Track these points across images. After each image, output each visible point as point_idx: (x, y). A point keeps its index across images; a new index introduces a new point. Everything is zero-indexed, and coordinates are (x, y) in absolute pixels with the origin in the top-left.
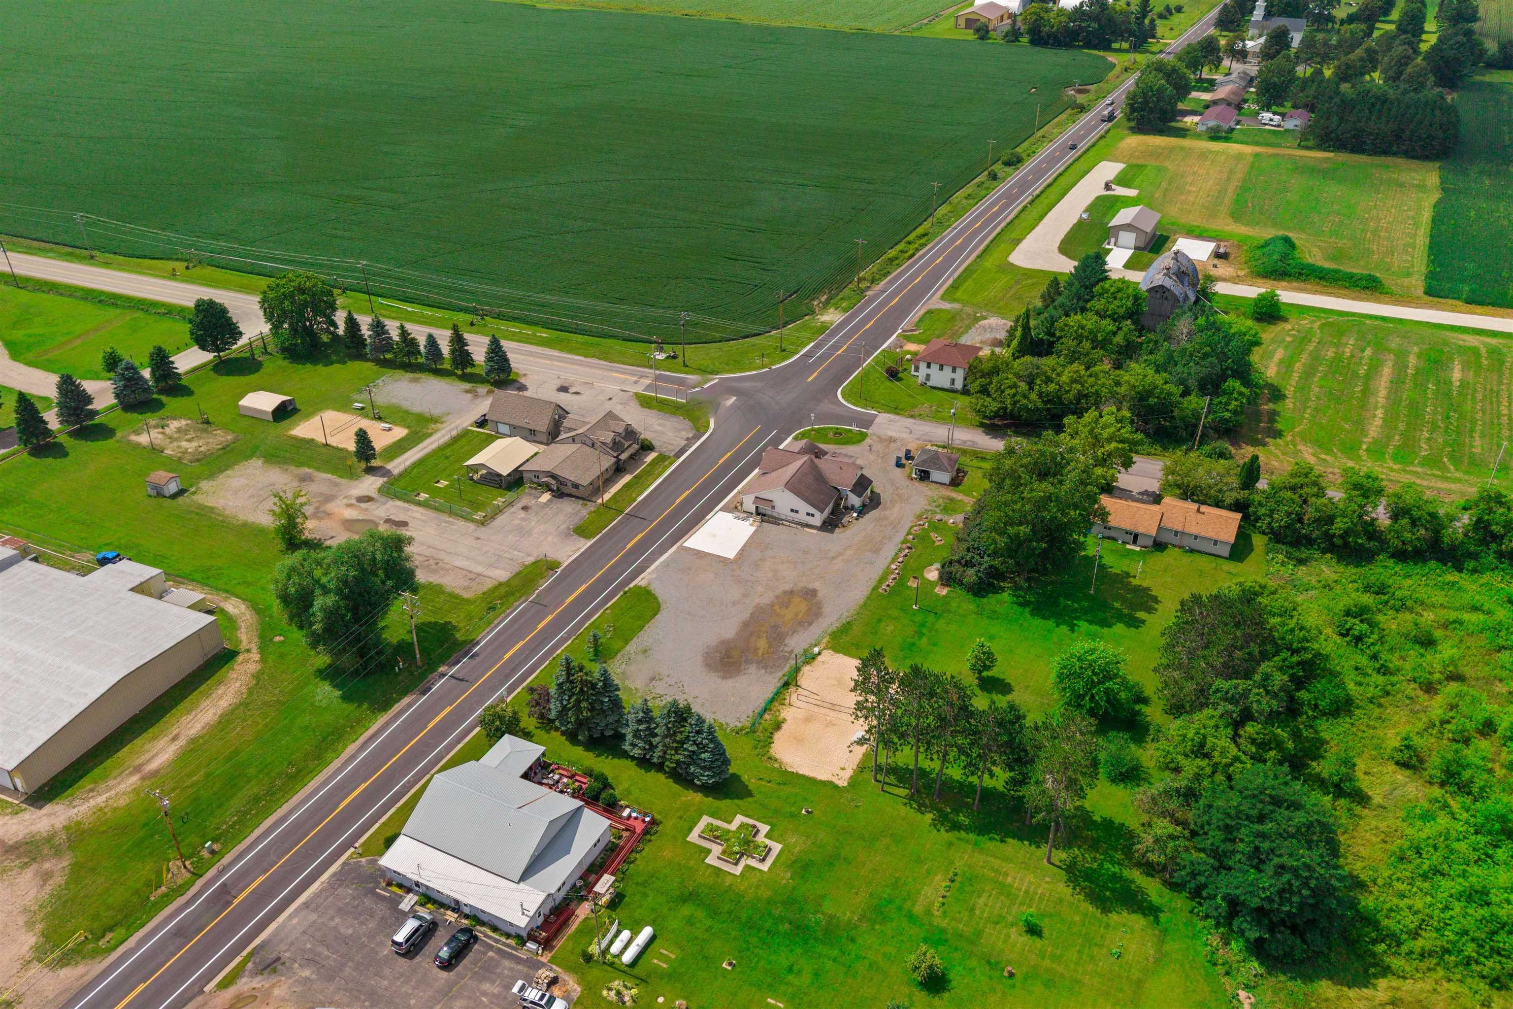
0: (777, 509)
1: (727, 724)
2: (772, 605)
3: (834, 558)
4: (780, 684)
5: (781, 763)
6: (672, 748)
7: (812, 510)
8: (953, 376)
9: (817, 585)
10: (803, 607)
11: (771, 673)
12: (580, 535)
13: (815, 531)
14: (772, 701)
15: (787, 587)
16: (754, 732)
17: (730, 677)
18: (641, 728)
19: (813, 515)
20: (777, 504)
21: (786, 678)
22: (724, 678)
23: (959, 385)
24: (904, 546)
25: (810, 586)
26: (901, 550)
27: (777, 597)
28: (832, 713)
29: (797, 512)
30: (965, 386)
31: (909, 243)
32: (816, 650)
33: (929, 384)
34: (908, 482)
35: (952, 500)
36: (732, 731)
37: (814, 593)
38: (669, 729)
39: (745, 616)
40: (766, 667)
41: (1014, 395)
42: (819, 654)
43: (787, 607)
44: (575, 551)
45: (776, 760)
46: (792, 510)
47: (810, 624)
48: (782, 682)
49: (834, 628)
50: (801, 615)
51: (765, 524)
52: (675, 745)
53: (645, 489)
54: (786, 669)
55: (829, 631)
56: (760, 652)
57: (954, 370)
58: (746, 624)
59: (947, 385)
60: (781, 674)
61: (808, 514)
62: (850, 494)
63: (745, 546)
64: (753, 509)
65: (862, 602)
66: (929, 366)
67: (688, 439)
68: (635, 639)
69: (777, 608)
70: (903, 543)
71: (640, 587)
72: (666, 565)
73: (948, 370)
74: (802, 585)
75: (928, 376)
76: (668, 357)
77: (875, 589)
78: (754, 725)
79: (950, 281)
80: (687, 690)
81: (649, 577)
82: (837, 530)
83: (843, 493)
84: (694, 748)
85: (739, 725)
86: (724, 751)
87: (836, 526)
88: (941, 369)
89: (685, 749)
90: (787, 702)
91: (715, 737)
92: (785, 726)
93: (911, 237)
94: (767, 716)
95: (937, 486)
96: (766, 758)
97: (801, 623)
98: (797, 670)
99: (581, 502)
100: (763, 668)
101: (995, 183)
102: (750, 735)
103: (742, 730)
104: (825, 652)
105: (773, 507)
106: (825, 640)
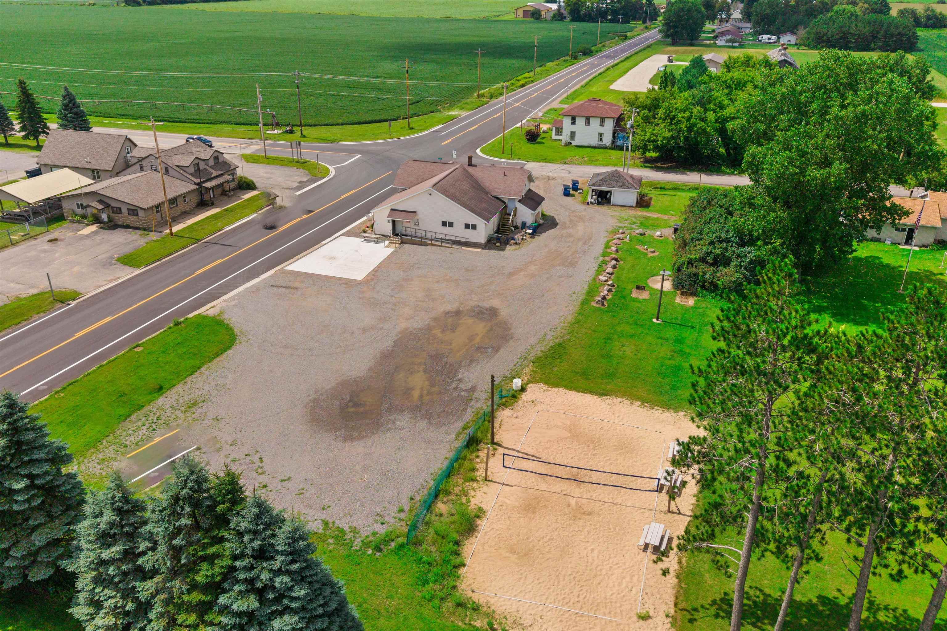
0: (422, 226)
1: (355, 531)
2: (429, 329)
3: (512, 274)
4: (458, 444)
5: (490, 615)
6: (189, 608)
7: (473, 219)
8: (602, 130)
9: (495, 303)
10: (480, 328)
11: (440, 425)
12: (125, 264)
13: (479, 250)
14: (449, 473)
15: (451, 307)
16: (418, 543)
17: (360, 438)
18: (106, 554)
19: (474, 227)
20: (422, 216)
21: (470, 431)
22: (346, 439)
23: (608, 140)
24: (607, 258)
25: (486, 305)
26: (605, 263)
27: (435, 319)
28: (576, 490)
29: (451, 225)
30: (613, 142)
31: (518, 81)
32: (517, 383)
33: (574, 143)
34: (584, 207)
35: (646, 218)
36: (366, 544)
37: (493, 312)
38: (176, 552)
39: (386, 344)
40: (428, 416)
41: (689, 119)
42: (523, 389)
43: (453, 330)
44: (111, 281)
45: (476, 608)
46: (444, 224)
47: (496, 350)
48: (464, 438)
49: (538, 351)
50: (478, 340)
51: (406, 246)
52: (196, 597)
53: (237, 220)
54: (468, 416)
55: (532, 356)
56: (416, 394)
57: (602, 124)
58: (386, 356)
59: (594, 142)
60: (459, 425)
61: (467, 226)
62: (519, 206)
63: (379, 267)
64: (388, 229)
65: (570, 318)
66: (573, 122)
67: (301, 182)
68: (179, 387)
69: (437, 332)
70: (603, 256)
71: (206, 317)
72: (256, 289)
73: (595, 123)
74: (472, 303)
75: (573, 133)
76: (285, 132)
77: (585, 303)
78: (414, 527)
79: (565, 95)
80: (268, 467)
81: (224, 304)
82: (508, 247)
83: (510, 205)
84: (252, 602)
85: (381, 530)
86: (343, 604)
87: (507, 244)
88: (588, 122)
89: (225, 610)
90: (480, 474)
91: (310, 565)
92: (483, 524)
93: (519, 78)
94: (441, 507)
95: (622, 208)
96: (448, 605)
97: (481, 349)
98: (491, 416)
99: (141, 232)
100: (424, 417)
101: (575, 61)
102: (409, 551)
103: (388, 540)
104: (531, 388)
105: (417, 223)
106: (527, 370)
